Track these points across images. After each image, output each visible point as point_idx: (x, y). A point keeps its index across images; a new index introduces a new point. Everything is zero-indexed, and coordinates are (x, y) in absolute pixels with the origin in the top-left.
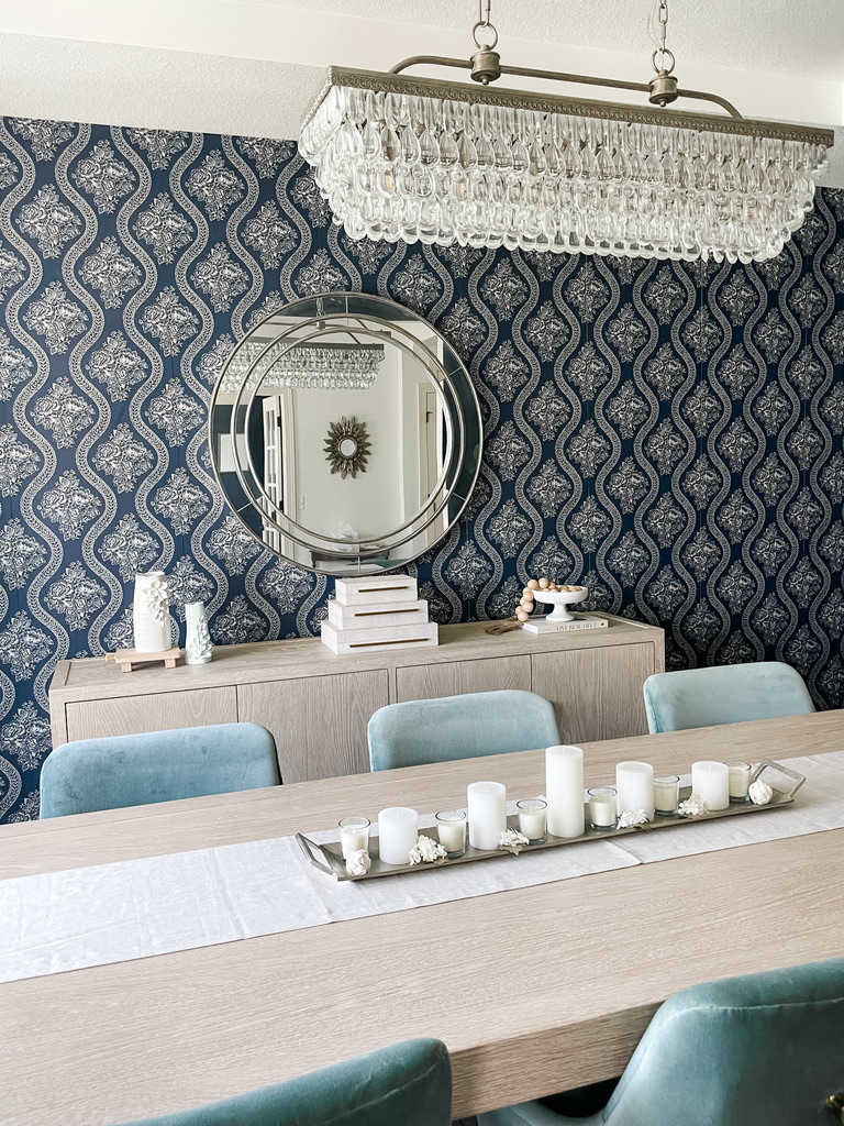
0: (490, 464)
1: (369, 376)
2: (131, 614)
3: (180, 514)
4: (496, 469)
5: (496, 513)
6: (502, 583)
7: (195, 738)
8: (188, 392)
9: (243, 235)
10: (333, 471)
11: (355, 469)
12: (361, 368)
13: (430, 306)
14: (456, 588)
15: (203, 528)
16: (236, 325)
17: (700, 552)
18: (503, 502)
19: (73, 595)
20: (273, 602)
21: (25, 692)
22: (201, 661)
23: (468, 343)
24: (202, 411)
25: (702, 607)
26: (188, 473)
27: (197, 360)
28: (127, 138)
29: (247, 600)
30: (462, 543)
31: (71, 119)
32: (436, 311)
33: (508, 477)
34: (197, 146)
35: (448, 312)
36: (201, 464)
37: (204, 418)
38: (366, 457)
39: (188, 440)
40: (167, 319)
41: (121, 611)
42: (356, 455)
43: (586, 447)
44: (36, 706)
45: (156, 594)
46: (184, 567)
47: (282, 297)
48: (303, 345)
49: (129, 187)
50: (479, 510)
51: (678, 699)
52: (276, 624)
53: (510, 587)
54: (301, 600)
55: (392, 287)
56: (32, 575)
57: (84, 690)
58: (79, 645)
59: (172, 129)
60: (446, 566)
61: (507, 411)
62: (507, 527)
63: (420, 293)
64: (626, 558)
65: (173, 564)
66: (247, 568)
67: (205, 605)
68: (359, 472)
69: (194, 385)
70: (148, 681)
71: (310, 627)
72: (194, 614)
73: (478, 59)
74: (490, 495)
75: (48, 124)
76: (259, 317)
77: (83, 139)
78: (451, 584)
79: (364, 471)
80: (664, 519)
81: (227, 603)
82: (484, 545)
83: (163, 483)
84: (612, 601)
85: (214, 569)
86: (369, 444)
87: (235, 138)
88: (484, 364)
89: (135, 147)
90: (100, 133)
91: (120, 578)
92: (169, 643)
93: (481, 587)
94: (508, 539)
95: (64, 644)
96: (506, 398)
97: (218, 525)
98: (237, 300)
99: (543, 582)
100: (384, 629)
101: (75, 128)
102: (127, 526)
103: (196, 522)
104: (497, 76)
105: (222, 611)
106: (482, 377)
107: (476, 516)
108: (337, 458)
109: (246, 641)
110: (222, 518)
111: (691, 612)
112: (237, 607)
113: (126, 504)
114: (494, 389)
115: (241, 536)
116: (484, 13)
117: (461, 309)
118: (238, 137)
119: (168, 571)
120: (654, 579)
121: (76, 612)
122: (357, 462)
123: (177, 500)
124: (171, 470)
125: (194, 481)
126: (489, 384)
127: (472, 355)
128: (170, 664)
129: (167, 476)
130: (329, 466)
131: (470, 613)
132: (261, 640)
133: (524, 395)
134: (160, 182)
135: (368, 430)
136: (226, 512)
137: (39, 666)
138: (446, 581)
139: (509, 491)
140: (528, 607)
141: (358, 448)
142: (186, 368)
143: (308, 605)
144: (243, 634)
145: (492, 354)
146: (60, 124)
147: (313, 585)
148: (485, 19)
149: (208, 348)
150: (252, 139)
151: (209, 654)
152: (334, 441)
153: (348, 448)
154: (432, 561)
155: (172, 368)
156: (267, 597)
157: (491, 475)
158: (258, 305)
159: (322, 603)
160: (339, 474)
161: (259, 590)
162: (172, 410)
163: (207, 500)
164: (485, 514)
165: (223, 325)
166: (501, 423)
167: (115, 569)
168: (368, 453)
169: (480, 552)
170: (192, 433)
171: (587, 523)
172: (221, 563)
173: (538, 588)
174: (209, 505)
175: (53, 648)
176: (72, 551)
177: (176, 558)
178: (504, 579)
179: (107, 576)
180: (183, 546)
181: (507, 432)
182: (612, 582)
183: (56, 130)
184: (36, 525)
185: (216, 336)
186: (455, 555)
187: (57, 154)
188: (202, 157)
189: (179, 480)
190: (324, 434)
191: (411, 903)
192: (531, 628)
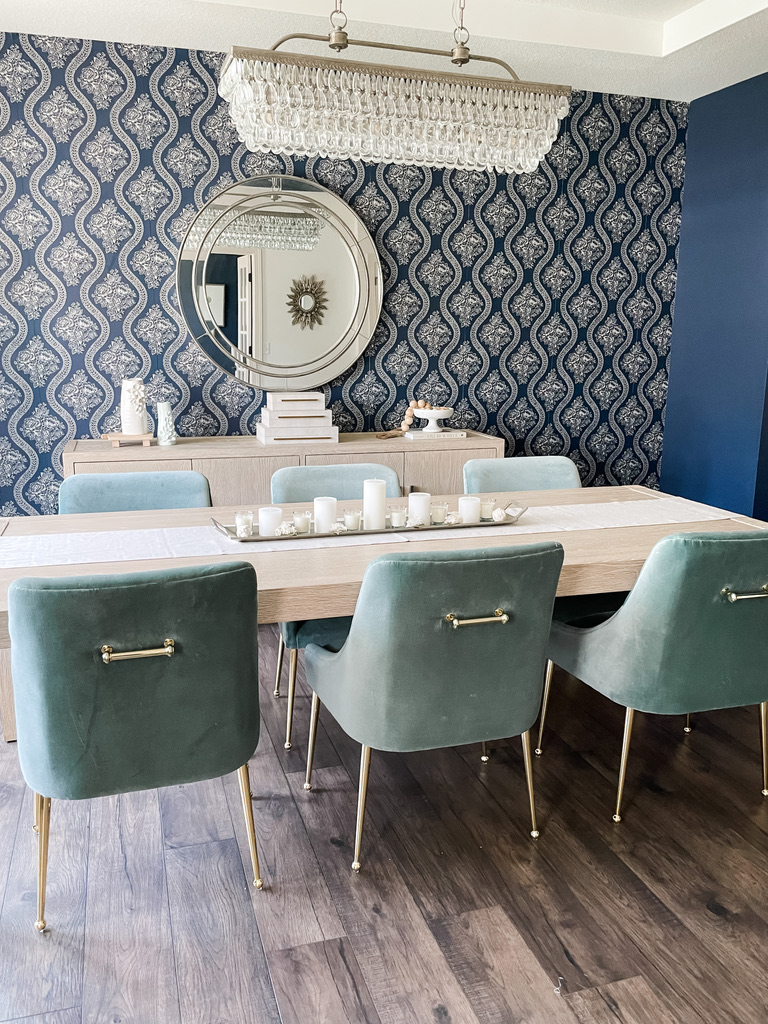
0: (389, 313)
1: (312, 240)
2: (119, 410)
3: (156, 340)
4: (393, 317)
5: (392, 351)
6: (395, 404)
7: (158, 477)
8: (162, 248)
9: (204, 128)
10: (294, 323)
11: (312, 321)
12: (306, 233)
13: (346, 188)
14: (360, 406)
15: (172, 349)
16: (198, 197)
17: (550, 389)
18: (397, 342)
19: (79, 394)
20: (223, 408)
21: (45, 461)
22: (168, 443)
23: (375, 218)
24: (172, 263)
25: (548, 431)
26: (161, 309)
27: (168, 224)
28: (118, 51)
29: (204, 405)
30: (365, 372)
31: (77, 36)
32: (351, 192)
33: (403, 323)
34: (170, 58)
35: (360, 192)
36: (171, 302)
37: (173, 267)
38: (322, 311)
39: (161, 284)
40: (145, 190)
41: (113, 408)
42: (313, 310)
43: (465, 303)
44: (53, 471)
45: (136, 393)
46: (158, 378)
47: (233, 177)
48: (253, 212)
49: (119, 89)
50: (380, 347)
51: (485, 475)
52: (225, 425)
53: (400, 408)
54: (244, 408)
55: (317, 171)
56: (50, 378)
57: (86, 454)
58: (83, 430)
59: (152, 44)
60: (353, 389)
61: (403, 271)
62: (400, 362)
63: (338, 177)
64: (492, 390)
65: (150, 375)
66: (204, 382)
67: (173, 407)
68: (316, 324)
69: (167, 243)
70: (132, 452)
71: (250, 429)
72: (163, 410)
73: (333, 35)
74: (388, 337)
75: (60, 40)
76: (214, 192)
77: (86, 51)
78: (356, 403)
79: (320, 323)
80: (523, 362)
81: (189, 407)
82: (383, 375)
83: (143, 315)
84: (479, 422)
85: (180, 381)
86: (326, 300)
87: (199, 52)
88: (387, 234)
89: (124, 58)
90: (99, 47)
91: (112, 384)
92: (146, 431)
93: (379, 406)
94: (401, 372)
95: (73, 429)
96: (404, 261)
97: (183, 349)
98: (199, 178)
99: (421, 403)
100: (299, 429)
101: (80, 44)
102: (117, 346)
103: (167, 345)
104: (346, 46)
105: (185, 412)
106: (385, 244)
107: (377, 352)
108: (298, 311)
109: (203, 435)
110: (186, 344)
111: (540, 434)
112: (196, 410)
113: (116, 329)
114: (394, 255)
115: (200, 358)
116: (338, 5)
117: (370, 191)
118: (201, 52)
119: (146, 381)
120: (513, 407)
121: (81, 405)
122: (315, 315)
123: (153, 329)
124: (148, 306)
125: (165, 315)
126: (390, 251)
127: (378, 227)
128: (146, 444)
129: (146, 310)
130: (290, 317)
131: (369, 426)
132: (214, 435)
133: (417, 260)
134: (143, 85)
135: (325, 288)
136: (189, 339)
137: (55, 443)
138: (352, 400)
139: (402, 334)
140: (408, 420)
141: (316, 303)
142: (160, 229)
143: (248, 413)
144: (201, 430)
145: (394, 227)
146: (69, 40)
147: (253, 397)
148: (338, 9)
149: (176, 215)
150: (212, 53)
151: (174, 439)
152: (296, 296)
153: (307, 303)
154: (342, 385)
155: (150, 229)
156: (218, 404)
157: (389, 322)
158: (214, 183)
159: (258, 411)
160: (299, 325)
161: (213, 399)
162: (150, 261)
163: (175, 329)
164: (384, 351)
165: (188, 196)
166: (398, 281)
167: (108, 377)
168: (325, 308)
169: (379, 380)
170: (164, 279)
171: (463, 361)
172: (185, 377)
173: (417, 407)
174: (177, 334)
175: (65, 431)
176: (78, 362)
177: (152, 371)
178: (397, 401)
179: (102, 381)
180: (157, 363)
181: (403, 288)
182: (480, 408)
183: (66, 44)
184: (52, 341)
185: (182, 206)
186: (359, 381)
187: (67, 63)
188: (174, 66)
189: (154, 313)
190: (287, 290)
191: (270, 550)
192: (410, 436)
